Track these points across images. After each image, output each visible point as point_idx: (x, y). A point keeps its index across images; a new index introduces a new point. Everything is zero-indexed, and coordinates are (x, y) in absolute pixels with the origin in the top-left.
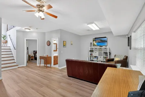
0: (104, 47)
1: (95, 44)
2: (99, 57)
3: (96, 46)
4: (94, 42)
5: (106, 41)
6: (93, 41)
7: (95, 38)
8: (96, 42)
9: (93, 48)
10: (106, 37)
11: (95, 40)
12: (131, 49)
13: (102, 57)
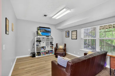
0: (50, 37)
1: (40, 33)
3: (41, 35)
4: (39, 31)
5: (50, 32)
6: (38, 30)
9: (39, 38)
11: (40, 30)
12: (77, 39)
13: (49, 46)
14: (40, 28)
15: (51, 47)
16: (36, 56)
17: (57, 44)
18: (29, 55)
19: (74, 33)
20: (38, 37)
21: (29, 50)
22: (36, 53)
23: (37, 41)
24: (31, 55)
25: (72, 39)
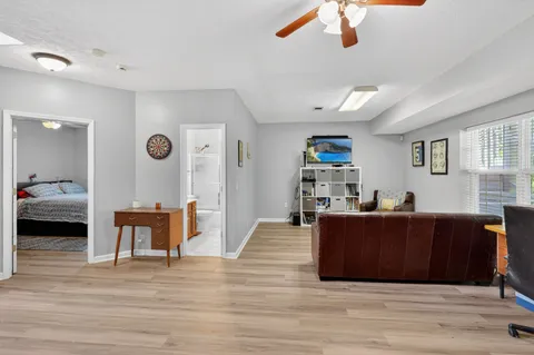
0: (345, 167)
1: (315, 155)
2: (333, 199)
3: (317, 162)
4: (312, 149)
5: (350, 150)
6: (309, 145)
7: (314, 137)
8: (316, 151)
9: (313, 171)
10: (346, 137)
11: (315, 145)
12: (446, 173)
13: (343, 198)
14: (314, 141)
15: (349, 200)
16: (302, 224)
17: (376, 192)
18: (285, 219)
19: (439, 149)
20: (309, 167)
21: (286, 205)
22: (302, 215)
23: (304, 180)
24: (291, 220)
25: (432, 174)
